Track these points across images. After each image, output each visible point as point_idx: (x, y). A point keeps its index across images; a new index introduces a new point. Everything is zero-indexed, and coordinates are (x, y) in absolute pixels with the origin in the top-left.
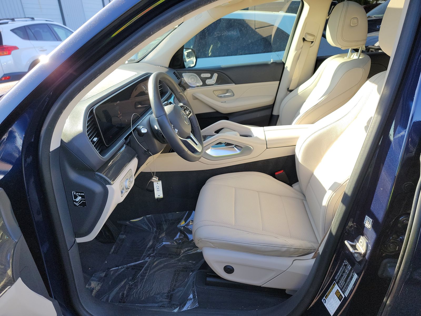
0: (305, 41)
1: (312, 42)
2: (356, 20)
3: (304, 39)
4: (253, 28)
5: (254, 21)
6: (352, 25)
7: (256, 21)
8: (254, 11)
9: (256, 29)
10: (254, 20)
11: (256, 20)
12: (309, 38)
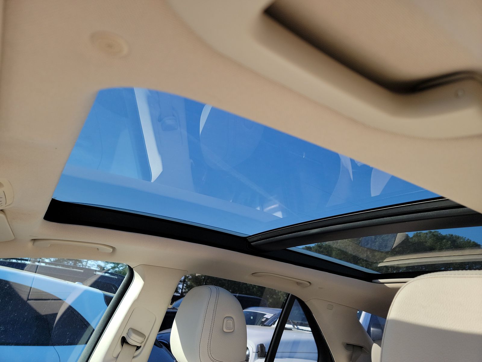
0: (125, 345)
1: (138, 348)
2: (230, 322)
3: (124, 341)
4: (25, 297)
5: (29, 288)
6: (225, 330)
7: (34, 289)
8: (34, 273)
9: (28, 299)
10: (30, 286)
11: (32, 287)
12: (134, 340)
